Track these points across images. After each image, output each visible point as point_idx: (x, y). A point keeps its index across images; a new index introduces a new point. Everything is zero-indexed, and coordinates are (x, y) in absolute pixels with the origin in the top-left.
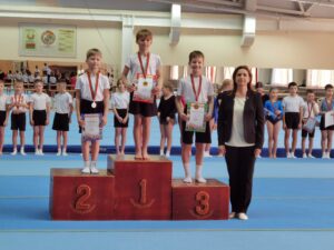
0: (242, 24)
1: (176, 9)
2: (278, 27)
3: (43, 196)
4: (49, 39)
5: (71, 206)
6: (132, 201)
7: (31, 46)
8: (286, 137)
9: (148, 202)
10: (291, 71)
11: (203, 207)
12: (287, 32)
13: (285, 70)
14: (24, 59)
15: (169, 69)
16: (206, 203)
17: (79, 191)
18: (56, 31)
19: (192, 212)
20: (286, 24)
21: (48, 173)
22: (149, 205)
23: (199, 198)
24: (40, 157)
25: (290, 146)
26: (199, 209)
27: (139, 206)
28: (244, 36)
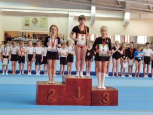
0: (124, 15)
1: (93, 8)
2: (140, 17)
3: (33, 93)
4: (35, 21)
5: (46, 98)
6: (73, 96)
7: (27, 25)
8: (144, 68)
9: (81, 97)
10: (146, 37)
11: (106, 100)
12: (144, 19)
13: (143, 37)
14: (24, 31)
16: (107, 98)
17: (49, 92)
18: (39, 18)
19: (101, 102)
20: (144, 15)
21: (35, 83)
22: (81, 99)
23: (104, 95)
24: (30, 76)
26: (104, 101)
27: (75, 99)
28: (125, 21)
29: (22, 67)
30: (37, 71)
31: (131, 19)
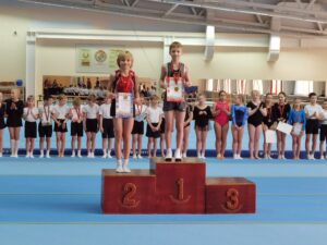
0: (268, 41)
1: (210, 29)
2: (300, 45)
3: (95, 192)
4: (101, 57)
5: (119, 201)
6: (171, 197)
7: (86, 64)
8: (307, 141)
9: (185, 198)
10: (311, 83)
11: (233, 202)
12: (307, 49)
13: (306, 82)
14: (81, 75)
15: (205, 82)
16: (236, 199)
17: (126, 189)
18: (107, 51)
19: (222, 206)
20: (307, 42)
21: (100, 174)
22: (186, 201)
23: (229, 194)
24: (91, 159)
25: (310, 149)
26: (229, 204)
27: (177, 201)
28: (270, 53)
29: (76, 143)
30: (105, 151)
31: (282, 49)
